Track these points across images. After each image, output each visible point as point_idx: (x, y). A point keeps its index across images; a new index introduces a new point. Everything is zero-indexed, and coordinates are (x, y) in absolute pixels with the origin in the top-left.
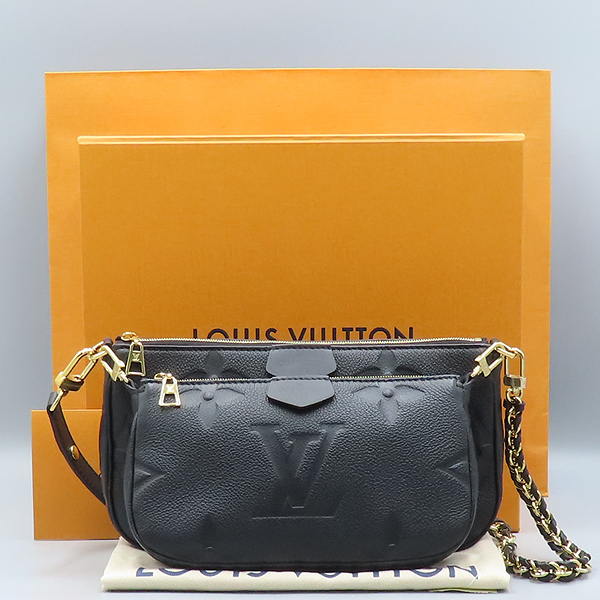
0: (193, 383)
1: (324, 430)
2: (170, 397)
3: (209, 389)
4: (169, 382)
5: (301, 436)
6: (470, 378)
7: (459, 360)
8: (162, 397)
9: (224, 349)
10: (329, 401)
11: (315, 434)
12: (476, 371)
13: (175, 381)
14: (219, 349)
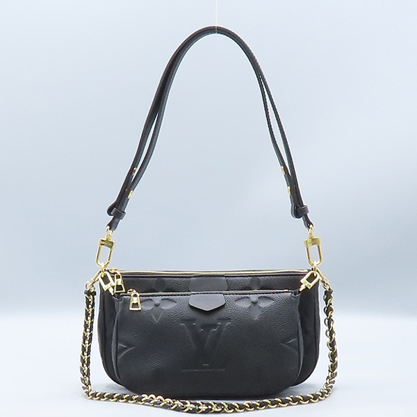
0: (149, 296)
1: (219, 323)
2: (135, 305)
3: (157, 300)
4: (135, 296)
5: (207, 327)
6: (300, 292)
7: (291, 280)
8: (131, 305)
9: (166, 277)
10: (223, 306)
11: (215, 326)
12: (303, 287)
13: (138, 294)
14: (163, 277)
